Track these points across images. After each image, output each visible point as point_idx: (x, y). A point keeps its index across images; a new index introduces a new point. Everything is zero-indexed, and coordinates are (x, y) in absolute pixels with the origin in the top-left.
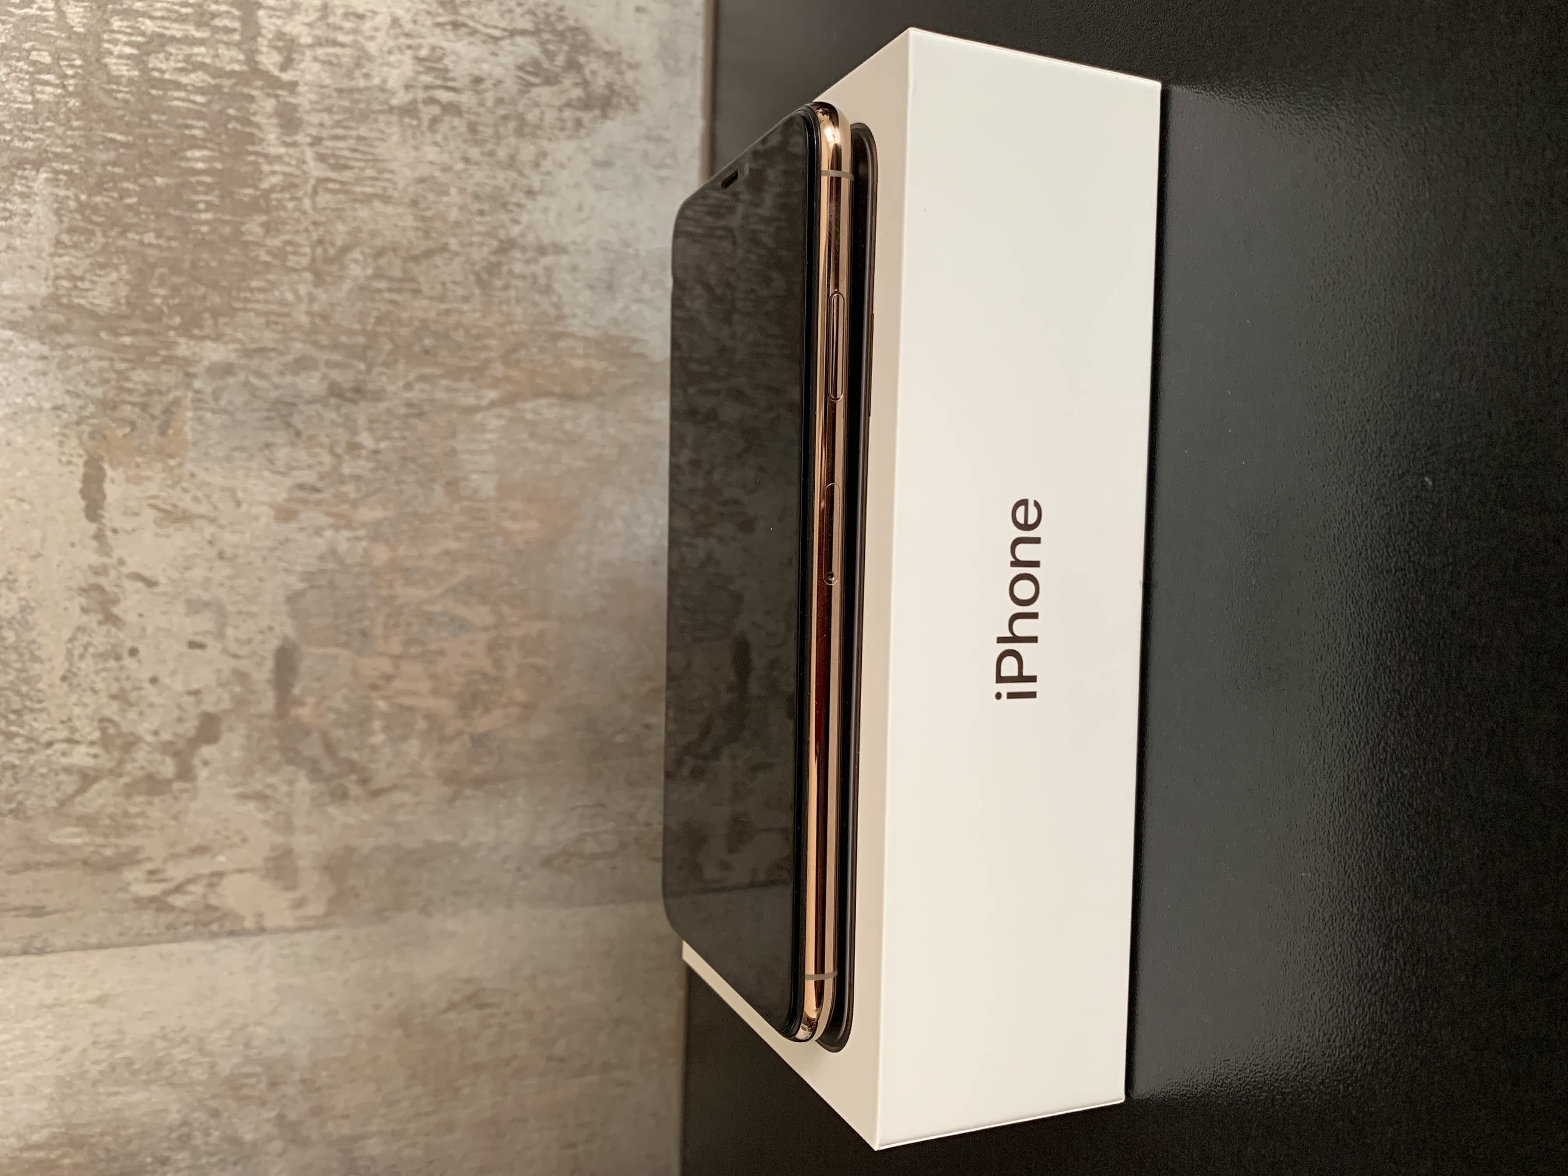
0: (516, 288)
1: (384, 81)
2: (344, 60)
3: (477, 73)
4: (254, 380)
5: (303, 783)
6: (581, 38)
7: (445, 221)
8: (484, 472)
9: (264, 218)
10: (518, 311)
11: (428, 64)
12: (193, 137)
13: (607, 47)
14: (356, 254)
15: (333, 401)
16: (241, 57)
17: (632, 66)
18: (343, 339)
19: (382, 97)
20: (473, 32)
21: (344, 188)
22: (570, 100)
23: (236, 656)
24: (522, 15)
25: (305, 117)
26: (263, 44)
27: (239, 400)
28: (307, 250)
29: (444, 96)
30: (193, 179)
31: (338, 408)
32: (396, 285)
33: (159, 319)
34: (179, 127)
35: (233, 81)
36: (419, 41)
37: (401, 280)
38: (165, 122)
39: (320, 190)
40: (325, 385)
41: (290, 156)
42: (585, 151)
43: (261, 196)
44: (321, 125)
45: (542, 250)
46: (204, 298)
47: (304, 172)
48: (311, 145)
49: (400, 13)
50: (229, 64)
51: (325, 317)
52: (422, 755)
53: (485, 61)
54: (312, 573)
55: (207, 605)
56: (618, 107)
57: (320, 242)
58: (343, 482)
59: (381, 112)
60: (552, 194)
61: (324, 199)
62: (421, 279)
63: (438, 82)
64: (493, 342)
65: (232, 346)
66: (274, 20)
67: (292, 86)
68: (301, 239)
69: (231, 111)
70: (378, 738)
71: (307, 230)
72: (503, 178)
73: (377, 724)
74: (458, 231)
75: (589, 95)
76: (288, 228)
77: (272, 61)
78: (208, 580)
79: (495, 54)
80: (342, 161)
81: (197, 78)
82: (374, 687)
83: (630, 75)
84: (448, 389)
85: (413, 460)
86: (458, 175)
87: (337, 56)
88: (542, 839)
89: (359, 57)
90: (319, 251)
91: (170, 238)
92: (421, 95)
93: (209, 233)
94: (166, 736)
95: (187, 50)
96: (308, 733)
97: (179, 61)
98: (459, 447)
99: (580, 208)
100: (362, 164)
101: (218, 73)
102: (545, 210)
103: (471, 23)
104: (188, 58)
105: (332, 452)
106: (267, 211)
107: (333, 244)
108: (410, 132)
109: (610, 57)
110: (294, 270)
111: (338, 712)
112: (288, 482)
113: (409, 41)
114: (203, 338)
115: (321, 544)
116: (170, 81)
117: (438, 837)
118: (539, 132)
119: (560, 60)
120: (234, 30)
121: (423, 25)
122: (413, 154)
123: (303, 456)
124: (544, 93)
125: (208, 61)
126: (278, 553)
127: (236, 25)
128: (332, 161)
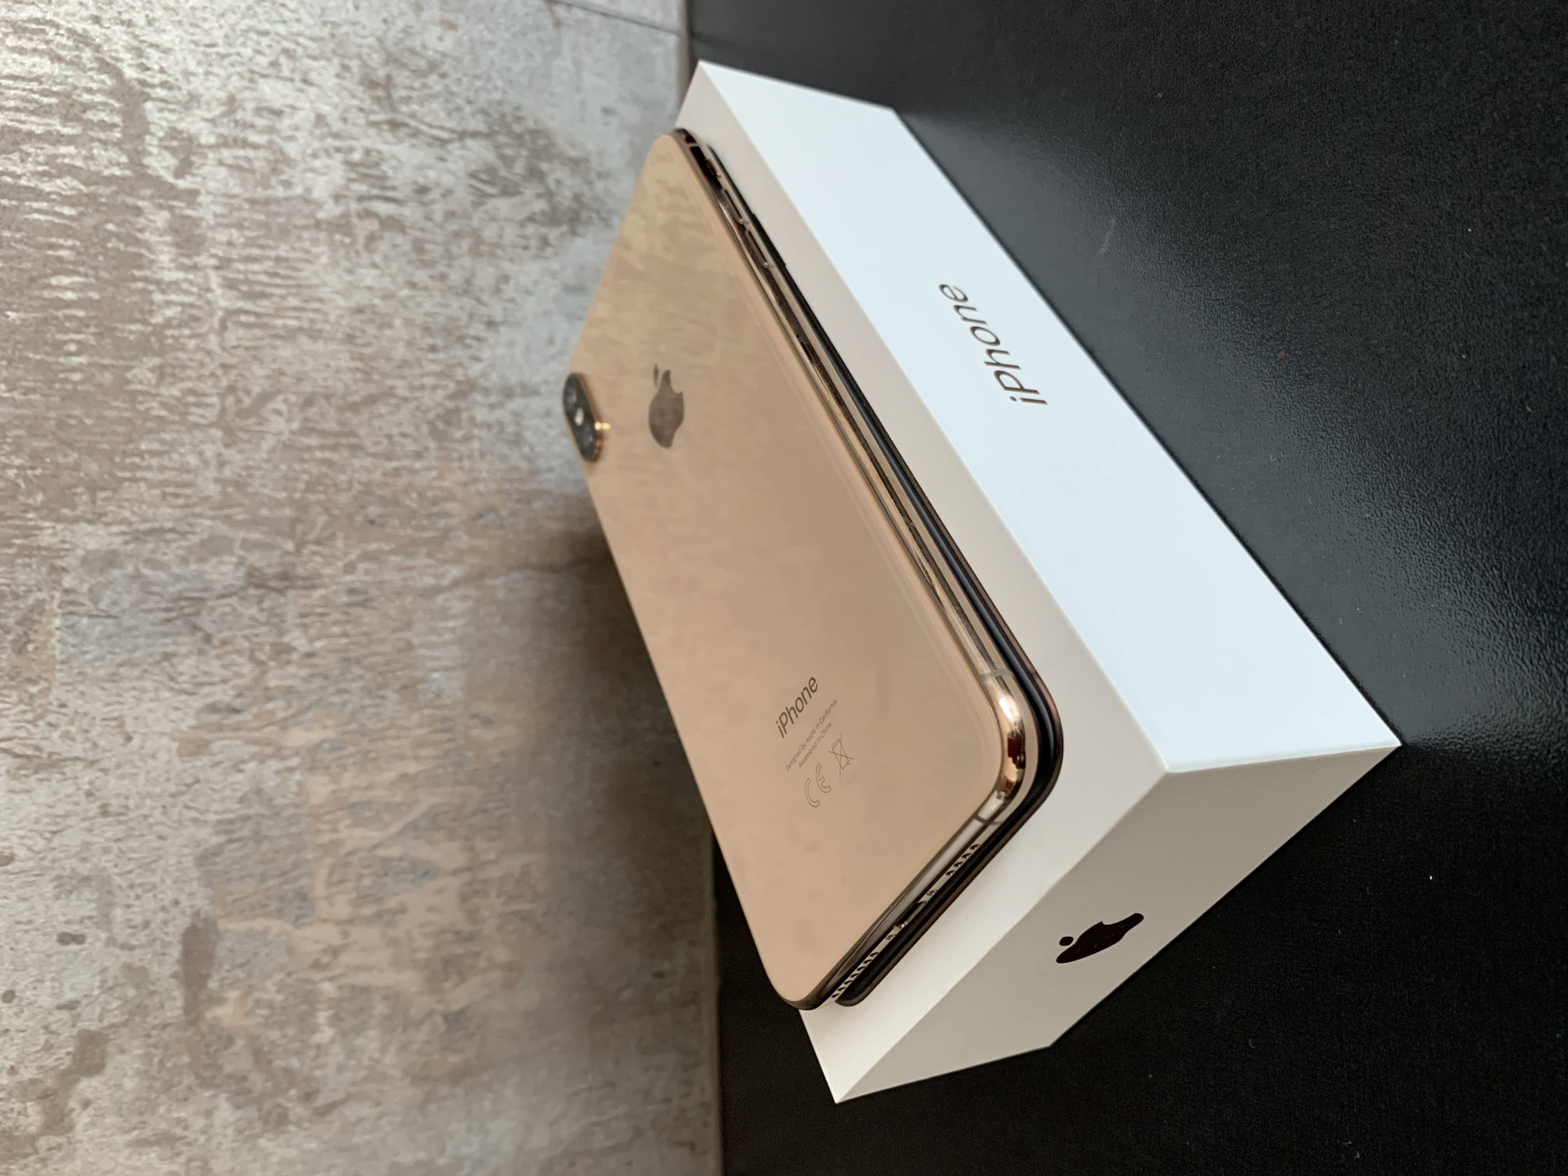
0: (480, 439)
1: (308, 190)
2: (258, 165)
3: (421, 180)
4: (146, 571)
5: (225, 1112)
6: (542, 142)
7: (389, 360)
8: (447, 669)
9: (157, 361)
10: (483, 467)
11: (362, 170)
12: (60, 259)
13: (573, 153)
14: (278, 403)
15: (252, 591)
16: (124, 159)
17: (601, 175)
18: (264, 512)
19: (307, 209)
20: (416, 134)
21: (260, 322)
22: (534, 213)
23: (127, 947)
24: (473, 115)
25: (210, 234)
26: (152, 143)
27: (126, 601)
28: (214, 400)
29: (382, 208)
30: (60, 314)
31: (260, 601)
32: (330, 441)
33: (14, 497)
34: (38, 247)
35: (114, 188)
36: (349, 143)
37: (337, 435)
38: (21, 241)
39: (230, 325)
40: (241, 572)
41: (190, 282)
42: (553, 274)
43: (152, 333)
44: (230, 244)
45: (508, 393)
46: (76, 467)
47: (209, 303)
48: (217, 268)
49: (325, 109)
50: (107, 167)
51: (239, 484)
52: (383, 1050)
53: (430, 167)
54: (231, 822)
55: (86, 880)
56: (589, 222)
57: (231, 389)
58: (269, 698)
59: (306, 227)
60: (518, 324)
61: (233, 336)
62: (362, 432)
63: (375, 192)
64: (452, 507)
65: (115, 529)
66: (166, 114)
67: (192, 195)
68: (206, 387)
69: (110, 227)
70: (326, 1034)
71: (213, 374)
72: (458, 307)
73: (322, 1016)
74: (406, 372)
75: (554, 209)
76: (189, 372)
77: (164, 164)
78: (87, 845)
79: (442, 159)
80: (258, 288)
81: (65, 184)
82: (317, 965)
83: (599, 185)
84: (401, 569)
85: (358, 661)
86: (403, 303)
87: (247, 159)
88: (540, 1140)
89: (277, 161)
90: (230, 400)
91: (27, 391)
92: (354, 206)
93: (82, 382)
94: (26, 1074)
95: (50, 150)
96: (230, 1040)
97: (40, 164)
98: (415, 641)
99: (551, 342)
100: (283, 291)
101: (93, 179)
102: (511, 344)
103: (413, 123)
104: (51, 160)
105: (252, 659)
106: (160, 353)
107: (248, 392)
108: (341, 252)
109: (577, 164)
110: (197, 426)
111: (271, 1005)
112: (197, 703)
113: (338, 143)
114: (76, 520)
115: (241, 782)
116: (27, 188)
117: (407, 1158)
118: (499, 252)
119: (519, 167)
120: (115, 126)
121: (354, 124)
122: (348, 278)
123: (215, 667)
124: (503, 206)
125: (79, 163)
126: (185, 799)
127: (117, 119)
128: (244, 288)
